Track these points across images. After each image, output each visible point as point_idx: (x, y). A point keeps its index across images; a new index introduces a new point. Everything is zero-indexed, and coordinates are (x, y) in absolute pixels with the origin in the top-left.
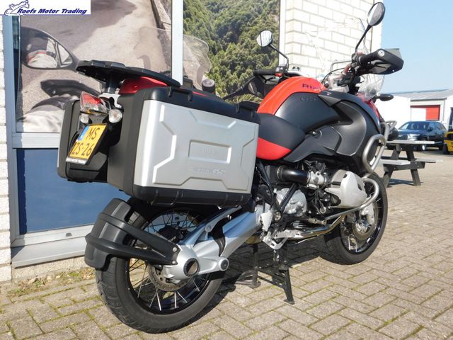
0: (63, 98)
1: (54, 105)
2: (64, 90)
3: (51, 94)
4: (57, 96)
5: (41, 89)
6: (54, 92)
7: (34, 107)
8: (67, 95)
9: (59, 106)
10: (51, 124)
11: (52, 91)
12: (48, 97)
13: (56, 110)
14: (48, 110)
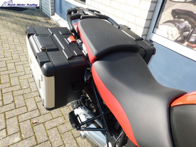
0: (179, 21)
1: (173, 24)
2: (182, 16)
3: (174, 18)
4: (177, 19)
5: (171, 14)
6: (177, 17)
7: (164, 23)
8: (182, 20)
9: (176, 25)
10: (168, 34)
11: (176, 16)
12: (172, 19)
13: (173, 27)
14: (170, 26)
